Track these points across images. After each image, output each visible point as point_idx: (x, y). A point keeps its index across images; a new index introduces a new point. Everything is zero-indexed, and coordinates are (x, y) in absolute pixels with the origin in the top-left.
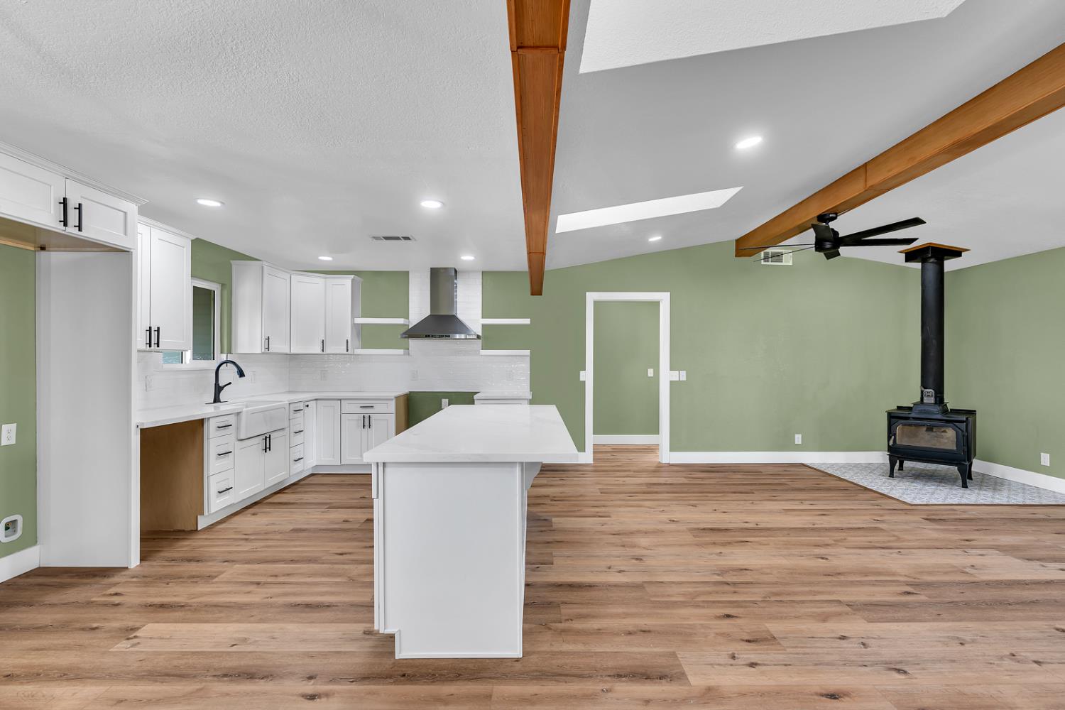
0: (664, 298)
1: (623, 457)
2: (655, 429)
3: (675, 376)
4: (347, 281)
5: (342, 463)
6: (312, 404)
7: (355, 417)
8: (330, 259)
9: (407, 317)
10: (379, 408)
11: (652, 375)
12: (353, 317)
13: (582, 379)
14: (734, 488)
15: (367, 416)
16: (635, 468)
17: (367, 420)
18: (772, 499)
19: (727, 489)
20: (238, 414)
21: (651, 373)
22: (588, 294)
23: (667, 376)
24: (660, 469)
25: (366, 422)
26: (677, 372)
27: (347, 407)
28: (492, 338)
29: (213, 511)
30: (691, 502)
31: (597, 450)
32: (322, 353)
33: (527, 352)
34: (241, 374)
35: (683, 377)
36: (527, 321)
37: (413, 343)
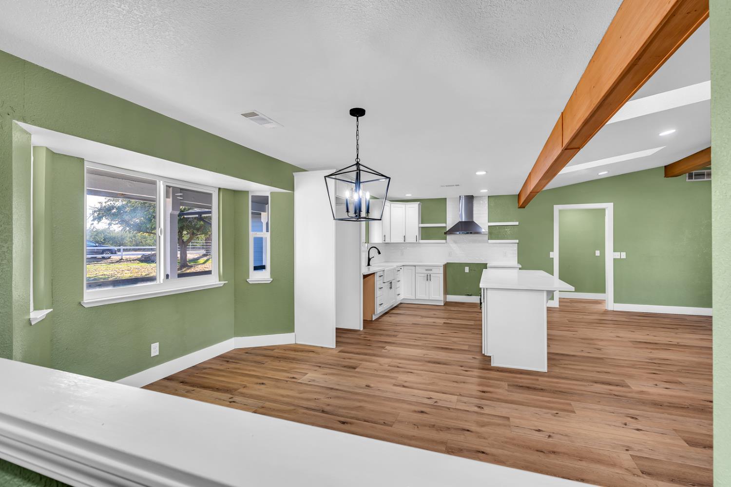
0: (609, 207)
1: (580, 305)
2: (603, 290)
3: (617, 255)
4: (415, 206)
5: (417, 298)
6: (402, 267)
7: (423, 275)
8: (410, 195)
9: (446, 223)
10: (435, 270)
11: (599, 255)
12: (419, 223)
13: (551, 257)
14: (663, 326)
15: (429, 275)
16: (588, 312)
17: (429, 277)
18: (693, 333)
19: (657, 326)
20: (383, 271)
21: (598, 253)
22: (555, 206)
23: (610, 255)
24: (606, 312)
25: (428, 278)
26: (619, 253)
27: (418, 269)
28: (495, 233)
29: (378, 313)
30: (631, 330)
31: (561, 301)
32: (403, 242)
33: (517, 241)
34: (379, 253)
35: (624, 255)
36: (517, 223)
37: (448, 237)
